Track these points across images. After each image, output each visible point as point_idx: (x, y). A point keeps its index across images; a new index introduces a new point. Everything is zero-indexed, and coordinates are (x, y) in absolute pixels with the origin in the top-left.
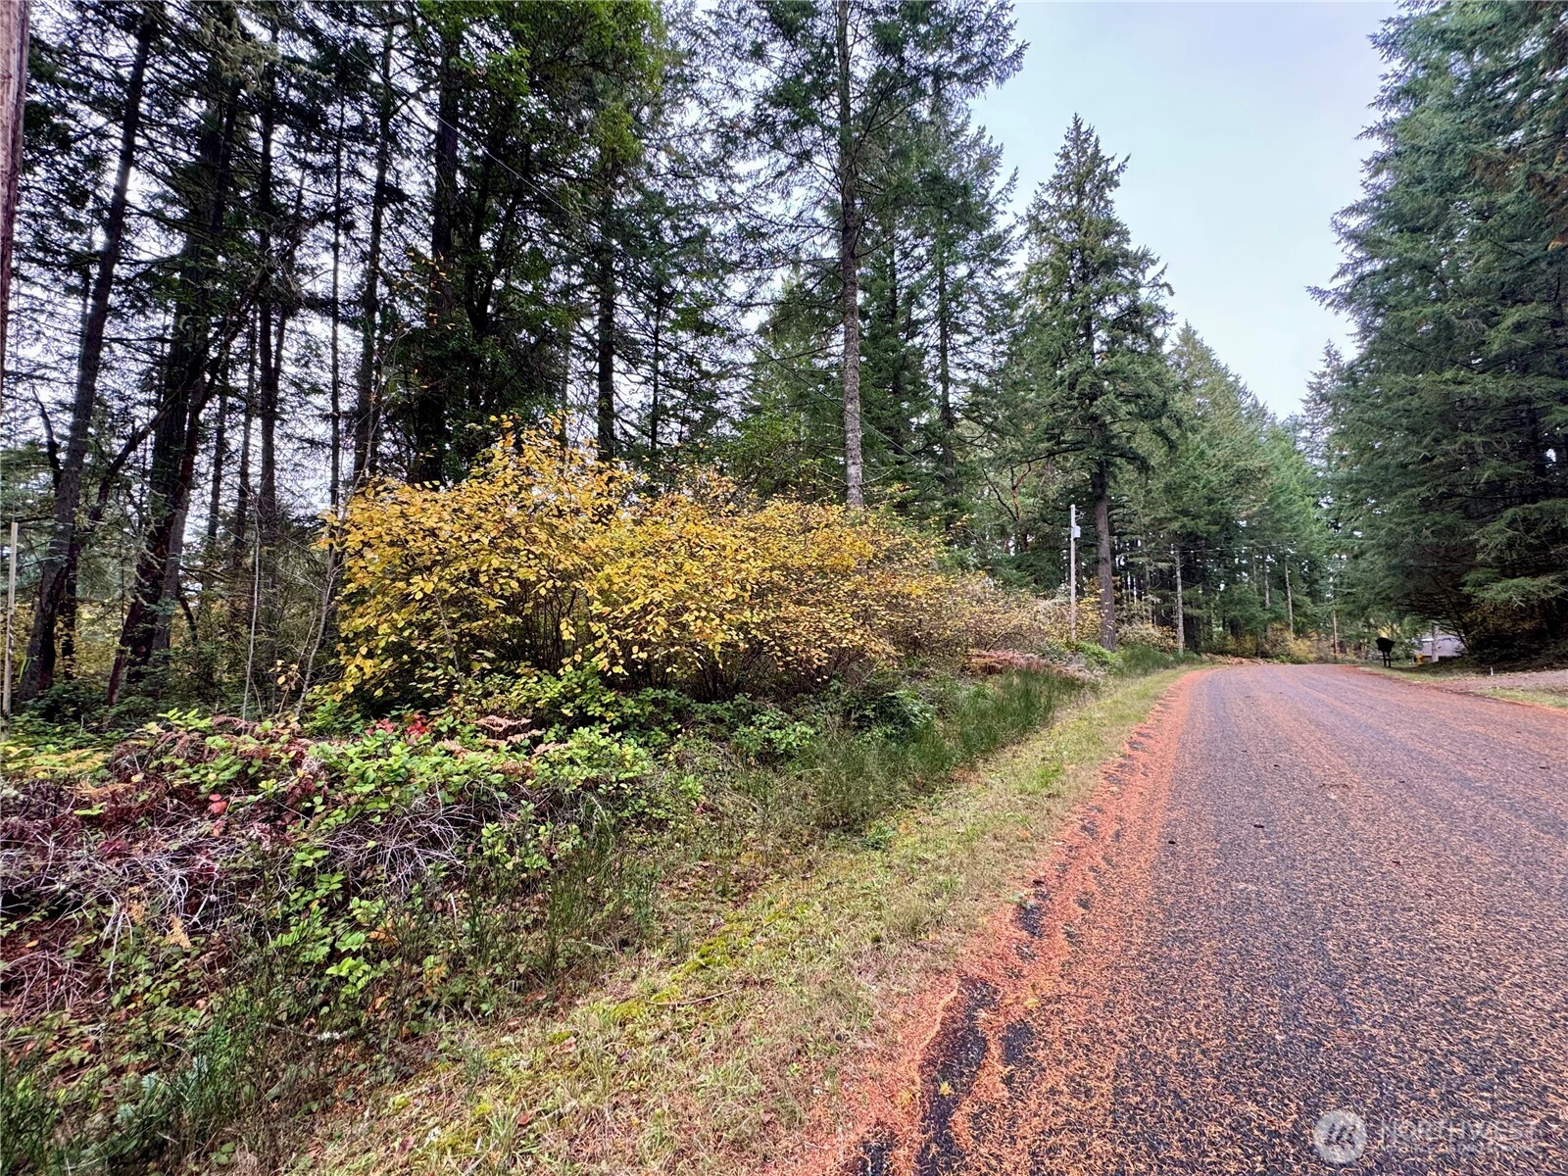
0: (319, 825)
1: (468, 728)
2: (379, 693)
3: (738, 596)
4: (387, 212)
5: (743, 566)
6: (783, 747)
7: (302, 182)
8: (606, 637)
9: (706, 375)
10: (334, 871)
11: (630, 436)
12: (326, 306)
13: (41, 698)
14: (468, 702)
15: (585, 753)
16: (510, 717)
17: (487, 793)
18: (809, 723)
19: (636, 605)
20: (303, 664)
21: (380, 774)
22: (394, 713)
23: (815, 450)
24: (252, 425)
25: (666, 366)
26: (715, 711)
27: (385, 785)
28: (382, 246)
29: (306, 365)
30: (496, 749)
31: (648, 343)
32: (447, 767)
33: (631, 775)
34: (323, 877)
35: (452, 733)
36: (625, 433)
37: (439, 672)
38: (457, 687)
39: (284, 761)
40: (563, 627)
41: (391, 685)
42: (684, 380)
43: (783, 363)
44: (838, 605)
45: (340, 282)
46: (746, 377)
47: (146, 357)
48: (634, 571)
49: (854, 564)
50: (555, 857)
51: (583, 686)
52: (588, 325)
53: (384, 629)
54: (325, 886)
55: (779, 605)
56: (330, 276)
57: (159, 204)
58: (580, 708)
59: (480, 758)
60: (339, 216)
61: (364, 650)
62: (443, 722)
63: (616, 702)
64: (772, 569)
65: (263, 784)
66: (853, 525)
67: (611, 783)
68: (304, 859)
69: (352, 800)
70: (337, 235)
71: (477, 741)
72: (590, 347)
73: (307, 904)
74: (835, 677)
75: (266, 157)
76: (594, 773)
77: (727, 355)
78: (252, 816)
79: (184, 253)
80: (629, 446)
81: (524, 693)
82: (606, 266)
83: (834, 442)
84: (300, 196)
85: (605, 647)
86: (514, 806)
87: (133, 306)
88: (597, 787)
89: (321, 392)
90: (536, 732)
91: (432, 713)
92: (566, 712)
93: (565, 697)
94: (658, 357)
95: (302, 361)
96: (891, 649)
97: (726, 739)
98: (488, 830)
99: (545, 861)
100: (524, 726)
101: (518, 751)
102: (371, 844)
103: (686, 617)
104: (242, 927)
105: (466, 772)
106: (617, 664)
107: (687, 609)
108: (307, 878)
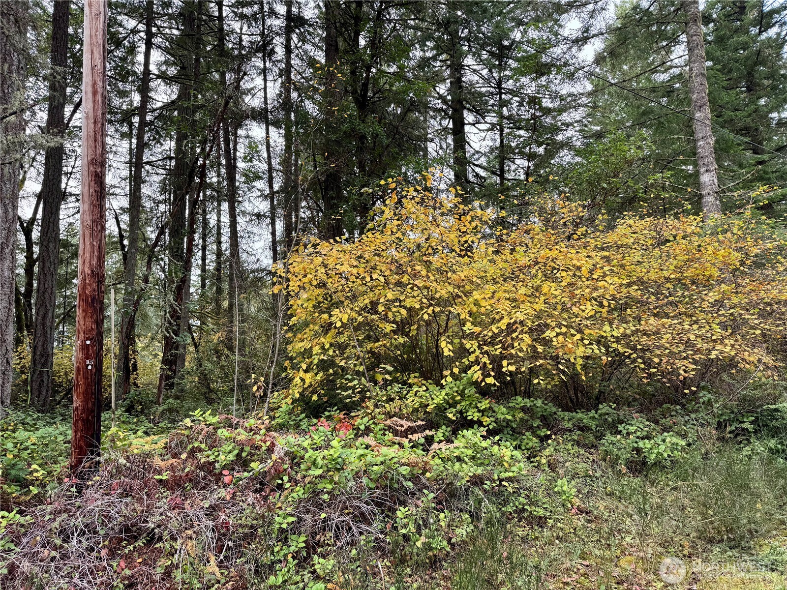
0: (287, 497)
1: (379, 427)
2: (315, 398)
3: (596, 312)
4: (294, 37)
5: (600, 284)
6: (653, 456)
7: (241, 29)
8: (478, 352)
9: (547, 111)
10: (300, 534)
11: (482, 178)
12: (261, 115)
13: (125, 399)
14: (376, 406)
15: (470, 452)
16: (408, 419)
17: (398, 482)
18: (678, 434)
19: (503, 324)
20: (267, 376)
21: (326, 462)
22: (327, 413)
23: (662, 163)
24: (222, 208)
25: (509, 111)
26: (580, 420)
27: (329, 471)
28: (293, 62)
29: (251, 160)
30: (401, 446)
31: (492, 94)
32: (369, 458)
33: (511, 474)
34: (294, 537)
35: (368, 431)
36: (477, 175)
37: (356, 382)
38: (368, 394)
39: (264, 448)
40: (443, 344)
41: (323, 392)
42: (528, 120)
43: (621, 85)
44: (701, 316)
45: (268, 96)
46: (585, 106)
47: (163, 171)
48: (497, 295)
49: (716, 273)
50: (453, 540)
51: (462, 394)
52: (442, 89)
53: (316, 350)
54: (295, 544)
55: (638, 319)
56: (262, 93)
57: (164, 68)
58: (461, 412)
59: (391, 452)
60: (264, 49)
61: (304, 366)
62: (362, 422)
63: (490, 408)
64: (629, 285)
65: (253, 465)
66: (714, 234)
67: (494, 481)
68: (282, 522)
69: (307, 480)
70: (265, 63)
71: (386, 438)
72: (444, 107)
73: (285, 556)
74: (703, 388)
75: (221, 18)
76: (480, 471)
77: (565, 89)
78: (247, 487)
79: (179, 97)
80: (481, 186)
81: (417, 399)
82: (454, 35)
83: (683, 153)
84: (241, 40)
85: (477, 362)
86: (418, 494)
87: (154, 139)
88: (482, 483)
89: (261, 178)
90: (428, 432)
91: (353, 414)
92: (450, 416)
93: (448, 403)
94: (503, 104)
95: (248, 158)
96: (768, 359)
97: (593, 446)
98: (401, 512)
99: (445, 543)
100: (419, 427)
101: (417, 448)
102: (323, 515)
103: (549, 334)
104: (247, 566)
105: (382, 463)
106: (489, 376)
107: (547, 326)
108: (283, 536)
